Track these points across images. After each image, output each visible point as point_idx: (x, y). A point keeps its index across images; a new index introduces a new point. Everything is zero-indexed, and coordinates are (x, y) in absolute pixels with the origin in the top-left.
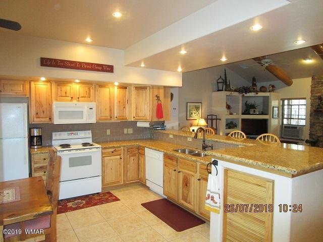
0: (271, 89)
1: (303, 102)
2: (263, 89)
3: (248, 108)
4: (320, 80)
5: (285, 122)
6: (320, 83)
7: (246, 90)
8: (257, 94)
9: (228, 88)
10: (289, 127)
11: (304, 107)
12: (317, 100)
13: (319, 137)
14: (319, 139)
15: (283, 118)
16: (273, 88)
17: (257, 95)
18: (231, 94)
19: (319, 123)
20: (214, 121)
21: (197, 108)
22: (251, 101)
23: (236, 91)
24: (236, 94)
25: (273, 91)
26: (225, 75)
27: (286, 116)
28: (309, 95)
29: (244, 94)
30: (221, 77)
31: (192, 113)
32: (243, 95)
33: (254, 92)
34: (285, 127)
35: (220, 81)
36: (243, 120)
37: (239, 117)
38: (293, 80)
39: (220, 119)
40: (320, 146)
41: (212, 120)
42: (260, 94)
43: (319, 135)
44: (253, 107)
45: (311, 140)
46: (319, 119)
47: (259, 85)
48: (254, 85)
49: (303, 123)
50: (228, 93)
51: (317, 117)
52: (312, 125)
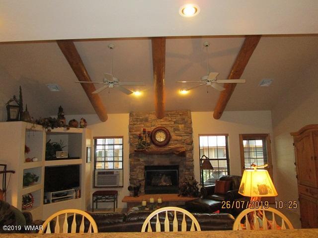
0: (83, 124)
1: (119, 141)
2: (74, 123)
3: (52, 151)
4: (138, 117)
5: (100, 166)
6: (139, 120)
7: (53, 123)
8: (68, 129)
10: (104, 173)
12: (137, 140)
13: (140, 181)
14: (141, 183)
15: (96, 161)
17: (68, 131)
18: (33, 127)
19: (140, 165)
23: (38, 123)
24: (39, 127)
25: (85, 126)
26: (21, 96)
28: (126, 132)
29: (50, 128)
32: (49, 130)
37: (40, 164)
38: (108, 115)
39: (13, 172)
42: (72, 130)
43: (140, 179)
44: (58, 148)
46: (139, 160)
48: (61, 117)
49: (120, 166)
50: (29, 125)
51: (137, 158)
52: (132, 168)
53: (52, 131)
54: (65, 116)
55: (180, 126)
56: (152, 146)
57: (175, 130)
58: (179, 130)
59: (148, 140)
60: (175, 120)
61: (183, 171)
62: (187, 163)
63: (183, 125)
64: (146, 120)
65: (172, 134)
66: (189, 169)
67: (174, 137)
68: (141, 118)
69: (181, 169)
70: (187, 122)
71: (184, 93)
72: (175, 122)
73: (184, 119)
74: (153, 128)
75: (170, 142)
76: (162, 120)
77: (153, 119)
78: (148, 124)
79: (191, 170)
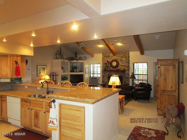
0: (84, 58)
1: (99, 65)
2: (80, 59)
3: (73, 69)
4: (105, 55)
5: (92, 75)
7: (72, 59)
8: (78, 61)
9: (62, 58)
10: (93, 78)
11: (100, 68)
12: (105, 65)
13: (106, 82)
15: (90, 74)
16: (85, 58)
17: (78, 62)
18: (64, 61)
19: (106, 75)
20: (54, 77)
21: (44, 69)
22: (75, 65)
23: (66, 59)
24: (67, 61)
25: (85, 59)
26: (61, 50)
27: (92, 73)
28: (101, 62)
29: (71, 61)
30: (58, 51)
31: (40, 72)
32: (71, 62)
33: (76, 60)
34: (92, 78)
35: (57, 53)
36: (71, 75)
37: (68, 73)
38: (94, 54)
39: (58, 75)
40: (107, 87)
41: (53, 75)
42: (79, 61)
43: (106, 81)
44: (76, 68)
45: (103, 84)
46: (106, 74)
47: (79, 56)
48: (76, 56)
49: (99, 76)
50: (62, 60)
52: (103, 77)
53: (72, 62)
54: (77, 56)
55: (123, 58)
56: (111, 68)
57: (121, 60)
58: (123, 61)
59: (109, 65)
60: (121, 56)
61: (124, 79)
62: (126, 75)
63: (125, 58)
64: (109, 56)
65: (120, 62)
66: (127, 78)
67: (120, 64)
68: (107, 55)
69: (123, 78)
70: (127, 57)
71: (119, 44)
72: (121, 57)
73: (125, 56)
74: (112, 60)
75: (119, 66)
76: (115, 56)
77: (112, 56)
78: (110, 58)
79: (128, 79)
